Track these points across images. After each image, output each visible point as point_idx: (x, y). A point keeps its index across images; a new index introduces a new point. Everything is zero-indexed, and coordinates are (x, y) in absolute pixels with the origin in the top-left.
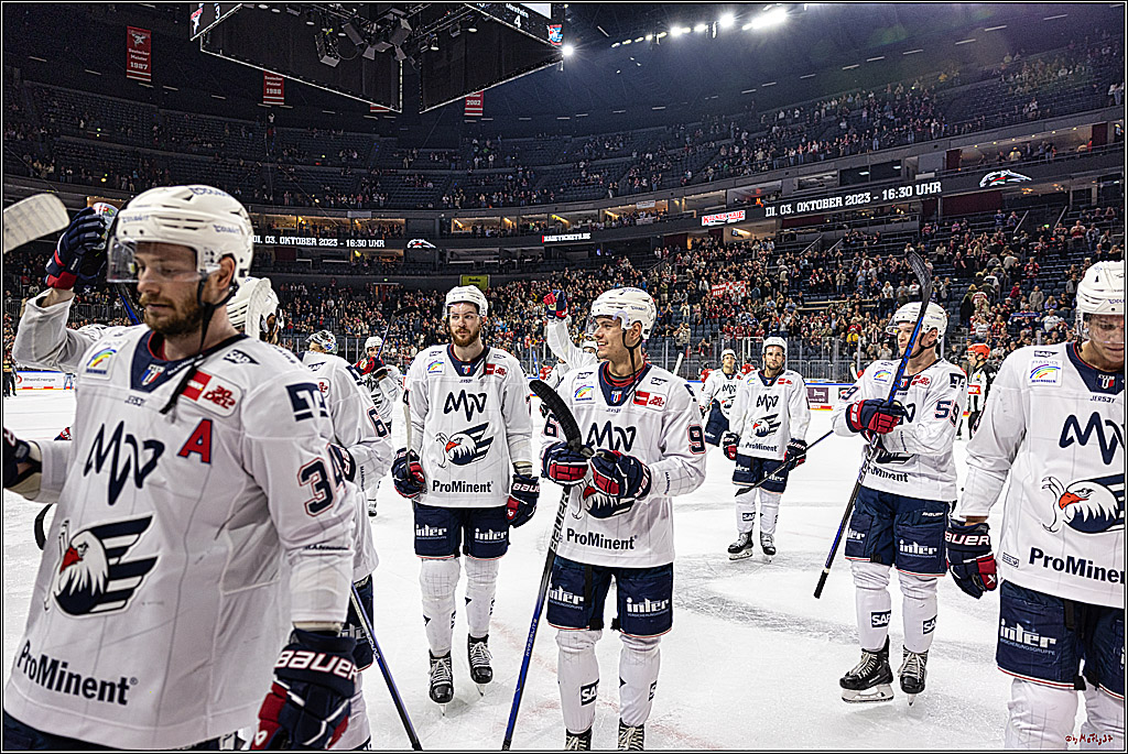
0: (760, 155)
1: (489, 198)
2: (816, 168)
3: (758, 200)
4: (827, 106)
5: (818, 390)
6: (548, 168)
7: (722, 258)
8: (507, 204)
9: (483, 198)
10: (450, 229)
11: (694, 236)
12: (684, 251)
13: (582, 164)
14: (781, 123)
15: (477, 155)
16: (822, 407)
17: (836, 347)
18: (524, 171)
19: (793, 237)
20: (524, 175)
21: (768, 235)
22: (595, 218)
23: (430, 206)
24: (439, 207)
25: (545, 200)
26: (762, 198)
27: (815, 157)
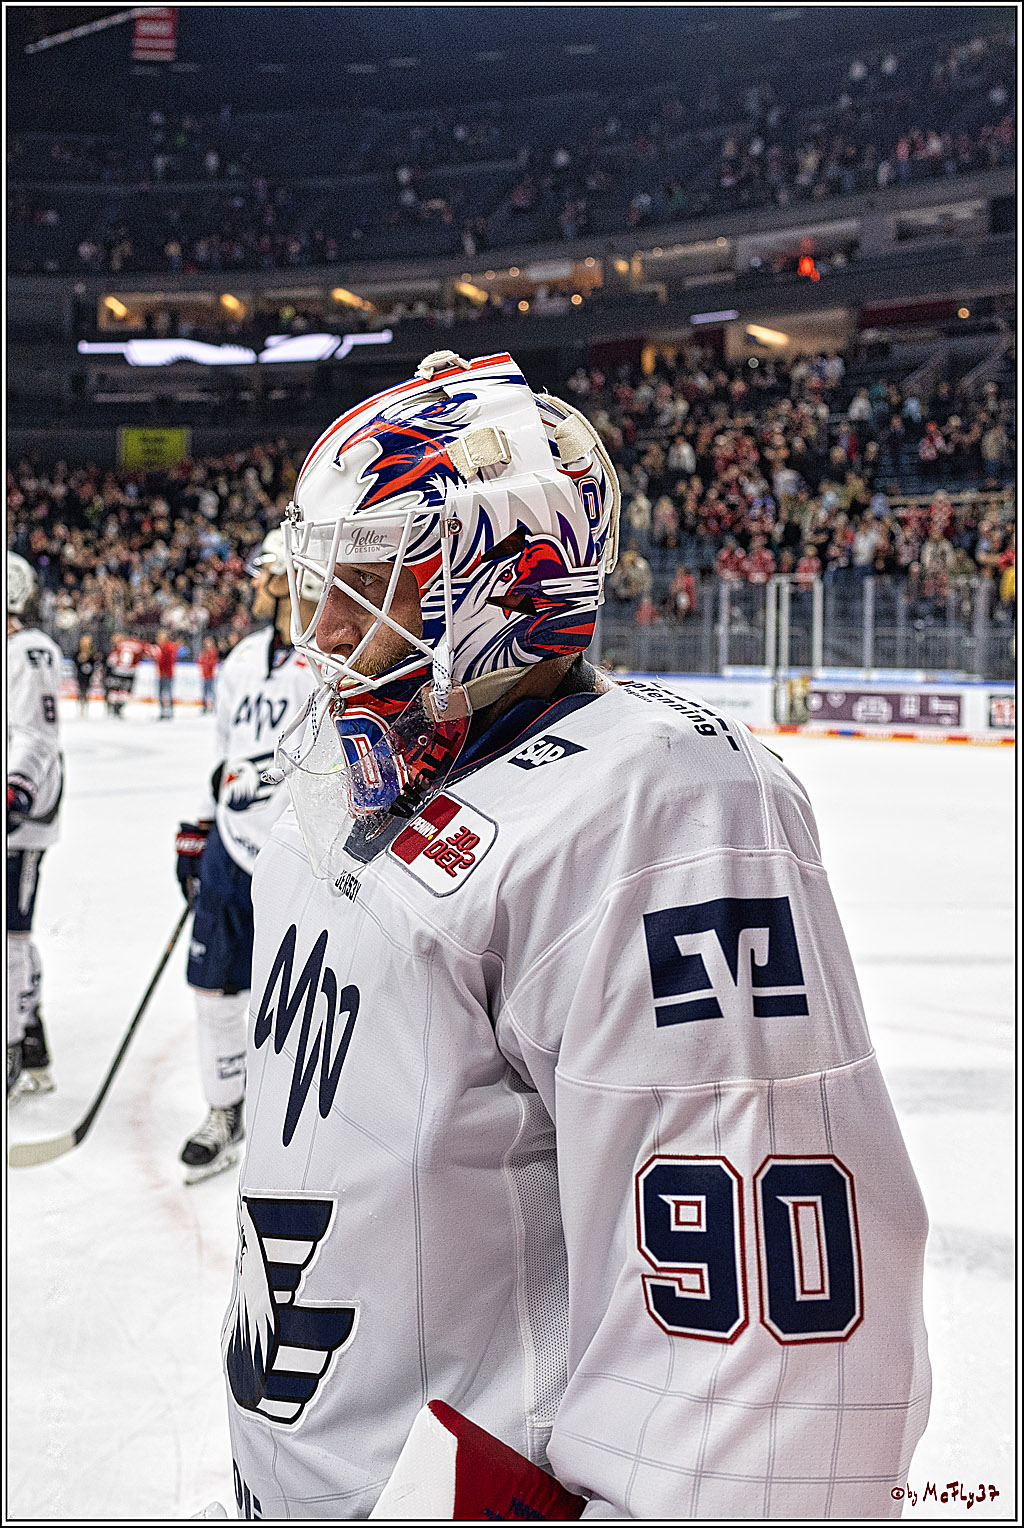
0: (810, 161)
1: (188, 250)
2: (937, 190)
3: (807, 266)
4: (962, 53)
5: (943, 698)
6: (325, 182)
7: (722, 394)
8: (229, 266)
9: (173, 250)
10: (95, 322)
11: (659, 346)
12: (637, 378)
13: (404, 175)
14: (857, 89)
15: (161, 149)
16: (952, 739)
17: (982, 601)
18: (271, 190)
19: (883, 349)
20: (271, 199)
21: (830, 344)
22: (433, 301)
23: (51, 265)
24: (73, 268)
25: (316, 258)
26: (816, 258)
27: (933, 170)
